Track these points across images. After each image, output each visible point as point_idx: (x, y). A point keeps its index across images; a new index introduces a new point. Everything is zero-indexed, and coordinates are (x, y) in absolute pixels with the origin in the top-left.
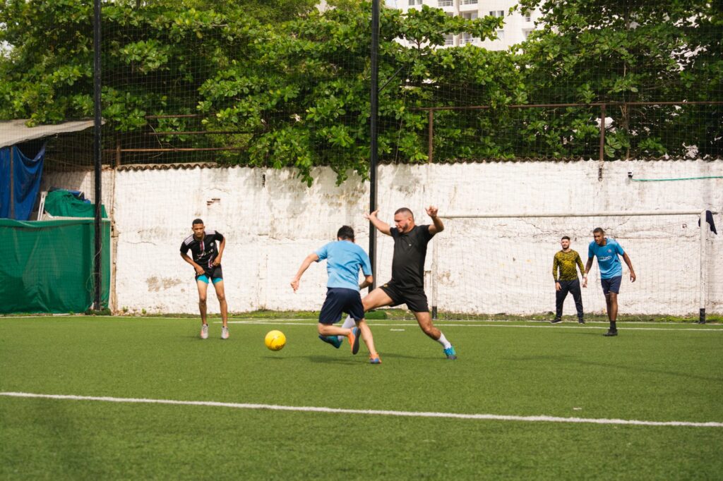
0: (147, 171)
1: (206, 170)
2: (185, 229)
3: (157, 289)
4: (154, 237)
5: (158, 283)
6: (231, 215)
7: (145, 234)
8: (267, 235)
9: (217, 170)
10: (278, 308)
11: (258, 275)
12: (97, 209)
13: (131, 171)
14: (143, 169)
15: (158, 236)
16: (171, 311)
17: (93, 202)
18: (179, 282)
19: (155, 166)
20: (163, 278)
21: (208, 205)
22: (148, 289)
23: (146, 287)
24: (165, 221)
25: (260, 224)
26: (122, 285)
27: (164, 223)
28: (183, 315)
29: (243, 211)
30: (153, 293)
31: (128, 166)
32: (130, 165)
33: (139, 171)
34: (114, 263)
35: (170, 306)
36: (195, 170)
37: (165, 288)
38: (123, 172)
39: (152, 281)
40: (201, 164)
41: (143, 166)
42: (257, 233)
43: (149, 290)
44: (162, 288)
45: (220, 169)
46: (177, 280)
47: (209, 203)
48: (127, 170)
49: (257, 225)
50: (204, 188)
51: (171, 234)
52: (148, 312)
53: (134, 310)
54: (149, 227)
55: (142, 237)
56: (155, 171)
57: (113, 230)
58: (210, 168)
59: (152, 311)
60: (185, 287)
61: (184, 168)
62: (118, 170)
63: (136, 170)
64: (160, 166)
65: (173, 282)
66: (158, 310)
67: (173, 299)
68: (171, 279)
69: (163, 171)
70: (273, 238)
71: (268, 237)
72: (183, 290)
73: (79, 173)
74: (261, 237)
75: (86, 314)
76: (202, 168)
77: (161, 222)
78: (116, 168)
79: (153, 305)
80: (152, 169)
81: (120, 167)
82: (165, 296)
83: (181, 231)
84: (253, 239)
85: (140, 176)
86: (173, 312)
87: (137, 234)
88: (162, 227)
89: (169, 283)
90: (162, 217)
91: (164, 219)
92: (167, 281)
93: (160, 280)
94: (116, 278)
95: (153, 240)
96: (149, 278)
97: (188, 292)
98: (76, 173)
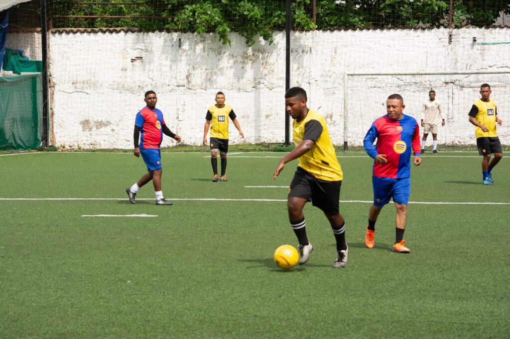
0: (78, 34)
1: (130, 35)
2: (114, 82)
3: (91, 129)
4: (87, 88)
5: (91, 125)
6: (152, 71)
7: (78, 85)
8: (184, 86)
9: (139, 34)
10: (194, 143)
11: (178, 118)
13: (64, 34)
14: (75, 33)
15: (90, 86)
16: (103, 147)
18: (109, 123)
19: (85, 30)
20: (95, 120)
21: (132, 62)
22: (82, 129)
23: (81, 127)
24: (95, 75)
25: (178, 78)
26: (58, 126)
27: (94, 76)
28: (114, 150)
29: (163, 68)
30: (87, 133)
31: (61, 29)
32: (63, 29)
33: (71, 34)
34: (52, 109)
35: (102, 143)
36: (120, 34)
37: (97, 128)
38: (57, 35)
39: (85, 123)
40: (125, 28)
41: (75, 29)
42: (176, 84)
43: (83, 131)
44: (94, 129)
45: (142, 33)
46: (107, 122)
47: (133, 60)
48: (60, 33)
49: (176, 78)
50: (129, 49)
51: (101, 86)
52: (82, 148)
53: (70, 147)
54: (80, 79)
55: (76, 87)
56: (85, 34)
57: (50, 81)
58: (133, 32)
59: (87, 147)
60: (115, 128)
61: (111, 32)
62: (52, 32)
63: (68, 33)
64: (89, 30)
65: (104, 124)
66: (91, 147)
67: (106, 138)
68: (102, 121)
69: (92, 34)
70: (189, 89)
71: (184, 88)
72: (113, 130)
73: (16, 34)
74: (179, 88)
75: (39, 150)
76: (126, 32)
77: (92, 75)
78: (50, 31)
79: (89, 142)
80: (82, 32)
81: (54, 30)
82: (97, 134)
83: (109, 83)
84: (173, 90)
85: (72, 38)
86: (104, 148)
87: (71, 85)
88: (93, 80)
89: (100, 124)
90: (93, 72)
91: (94, 73)
92: (98, 122)
93: (93, 122)
94: (54, 121)
95: (86, 90)
96: (82, 120)
97: (117, 132)
98: (13, 34)
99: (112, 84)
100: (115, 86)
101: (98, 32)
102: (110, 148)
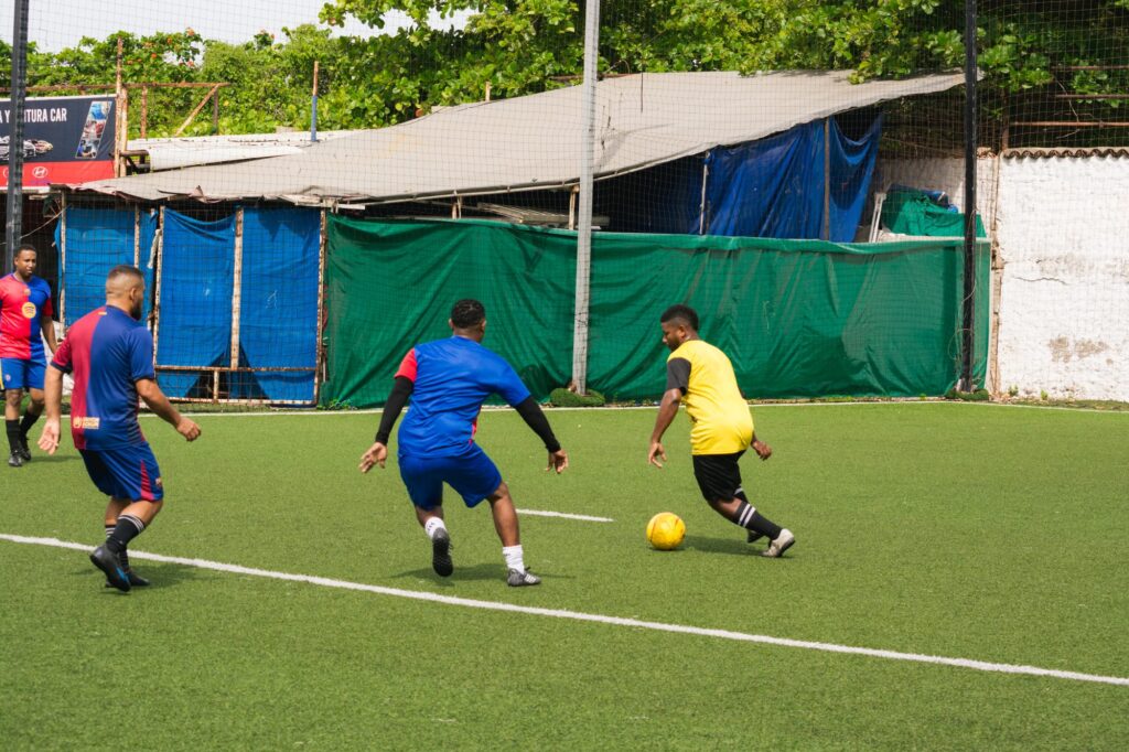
0: (1054, 159)
2: (1116, 259)
3: (1067, 358)
4: (1063, 271)
5: (1069, 349)
7: (1047, 265)
12: (970, 221)
13: (1027, 160)
14: (1047, 157)
15: (1070, 269)
16: (1089, 397)
17: (961, 210)
18: (1101, 347)
19: (1066, 152)
20: (1078, 339)
22: (1051, 357)
23: (1048, 353)
24: (1083, 244)
26: (1008, 350)
27: (1080, 247)
28: (1109, 404)
30: (1061, 365)
31: (1021, 150)
32: (1025, 149)
33: (1040, 160)
34: (996, 313)
35: (1088, 387)
37: (1081, 357)
38: (1014, 160)
39: (1059, 344)
41: (1047, 150)
43: (1053, 360)
44: (1075, 357)
46: (1100, 343)
48: (1021, 157)
51: (1091, 268)
52: (1050, 396)
53: (1027, 393)
54: (1054, 253)
55: (1042, 270)
56: (1067, 160)
57: (994, 257)
59: (1059, 396)
60: (1114, 357)
61: (1116, 155)
62: (1005, 157)
63: (1034, 157)
64: (1074, 150)
65: (1093, 348)
66: (1067, 394)
67: (1094, 377)
68: (1090, 342)
69: (1079, 160)
72: (1109, 361)
73: (939, 161)
75: (947, 398)
77: (1076, 245)
78: (1002, 154)
79: (1060, 386)
80: (1062, 156)
81: (1008, 151)
82: (1080, 370)
83: (1108, 262)
85: (1041, 168)
86: (1092, 398)
87: (1035, 265)
88: (1077, 254)
89: (1087, 349)
90: (1077, 238)
91: (1080, 241)
92: (1083, 344)
93: (1072, 344)
94: (1000, 338)
95: (1061, 276)
96: (1054, 339)
97: (1118, 366)
98: (933, 161)
99: (1113, 263)
100: (1118, 270)
101: (1091, 155)
102: (1102, 398)
